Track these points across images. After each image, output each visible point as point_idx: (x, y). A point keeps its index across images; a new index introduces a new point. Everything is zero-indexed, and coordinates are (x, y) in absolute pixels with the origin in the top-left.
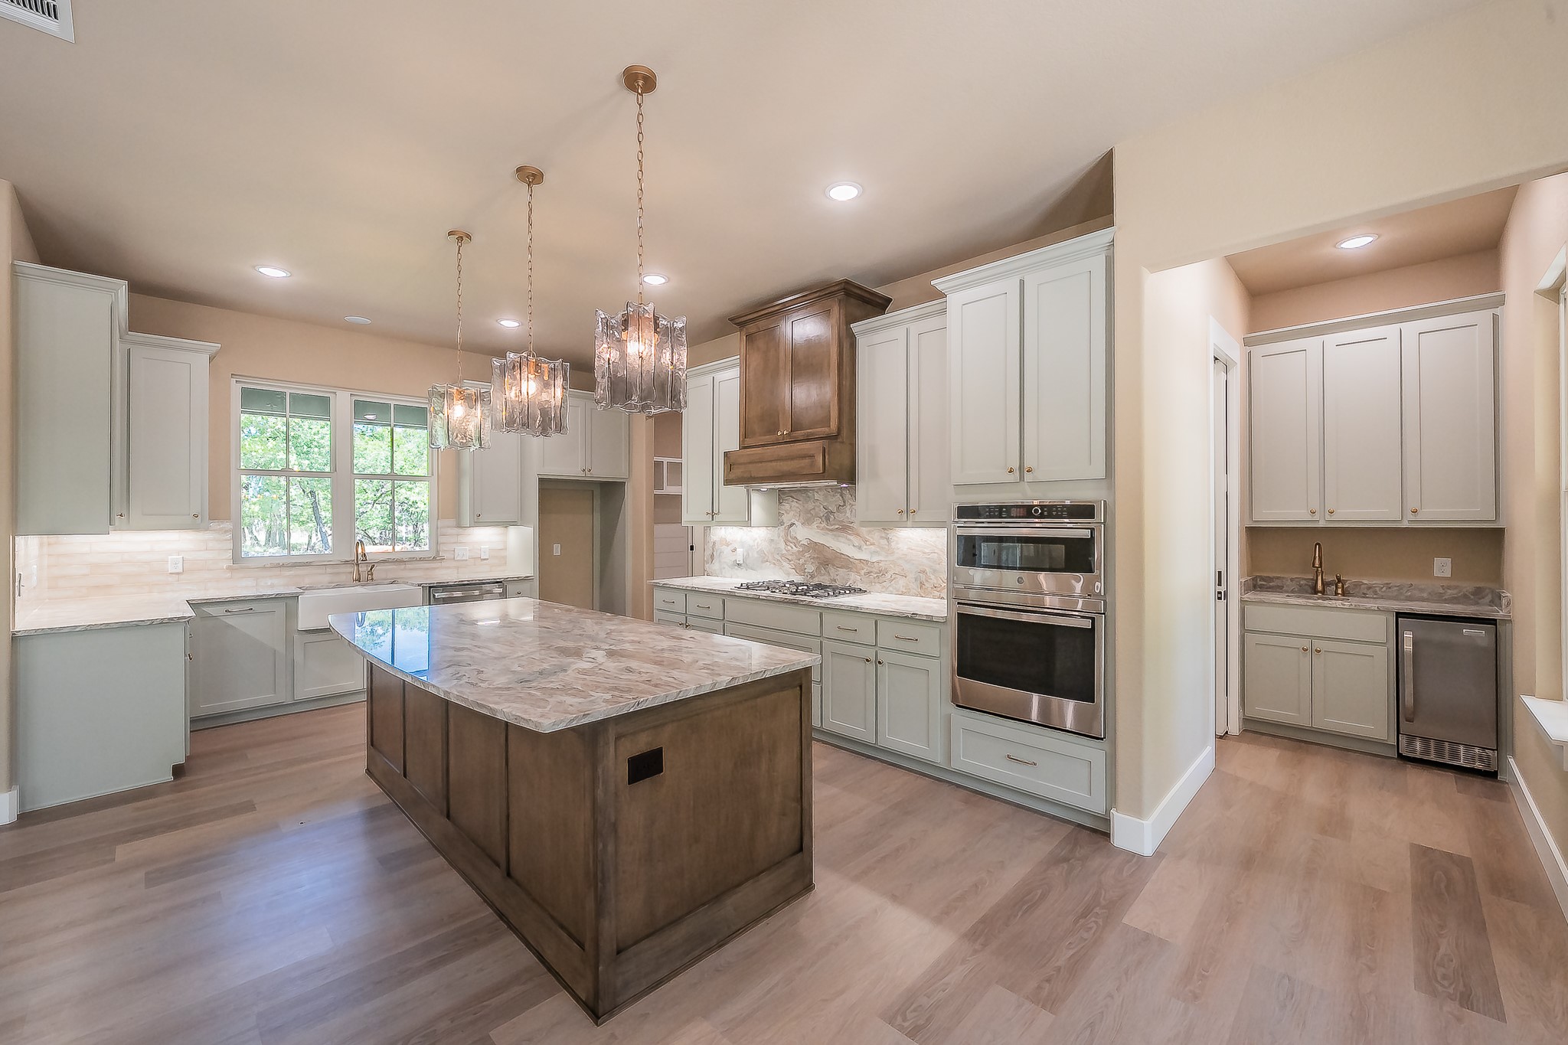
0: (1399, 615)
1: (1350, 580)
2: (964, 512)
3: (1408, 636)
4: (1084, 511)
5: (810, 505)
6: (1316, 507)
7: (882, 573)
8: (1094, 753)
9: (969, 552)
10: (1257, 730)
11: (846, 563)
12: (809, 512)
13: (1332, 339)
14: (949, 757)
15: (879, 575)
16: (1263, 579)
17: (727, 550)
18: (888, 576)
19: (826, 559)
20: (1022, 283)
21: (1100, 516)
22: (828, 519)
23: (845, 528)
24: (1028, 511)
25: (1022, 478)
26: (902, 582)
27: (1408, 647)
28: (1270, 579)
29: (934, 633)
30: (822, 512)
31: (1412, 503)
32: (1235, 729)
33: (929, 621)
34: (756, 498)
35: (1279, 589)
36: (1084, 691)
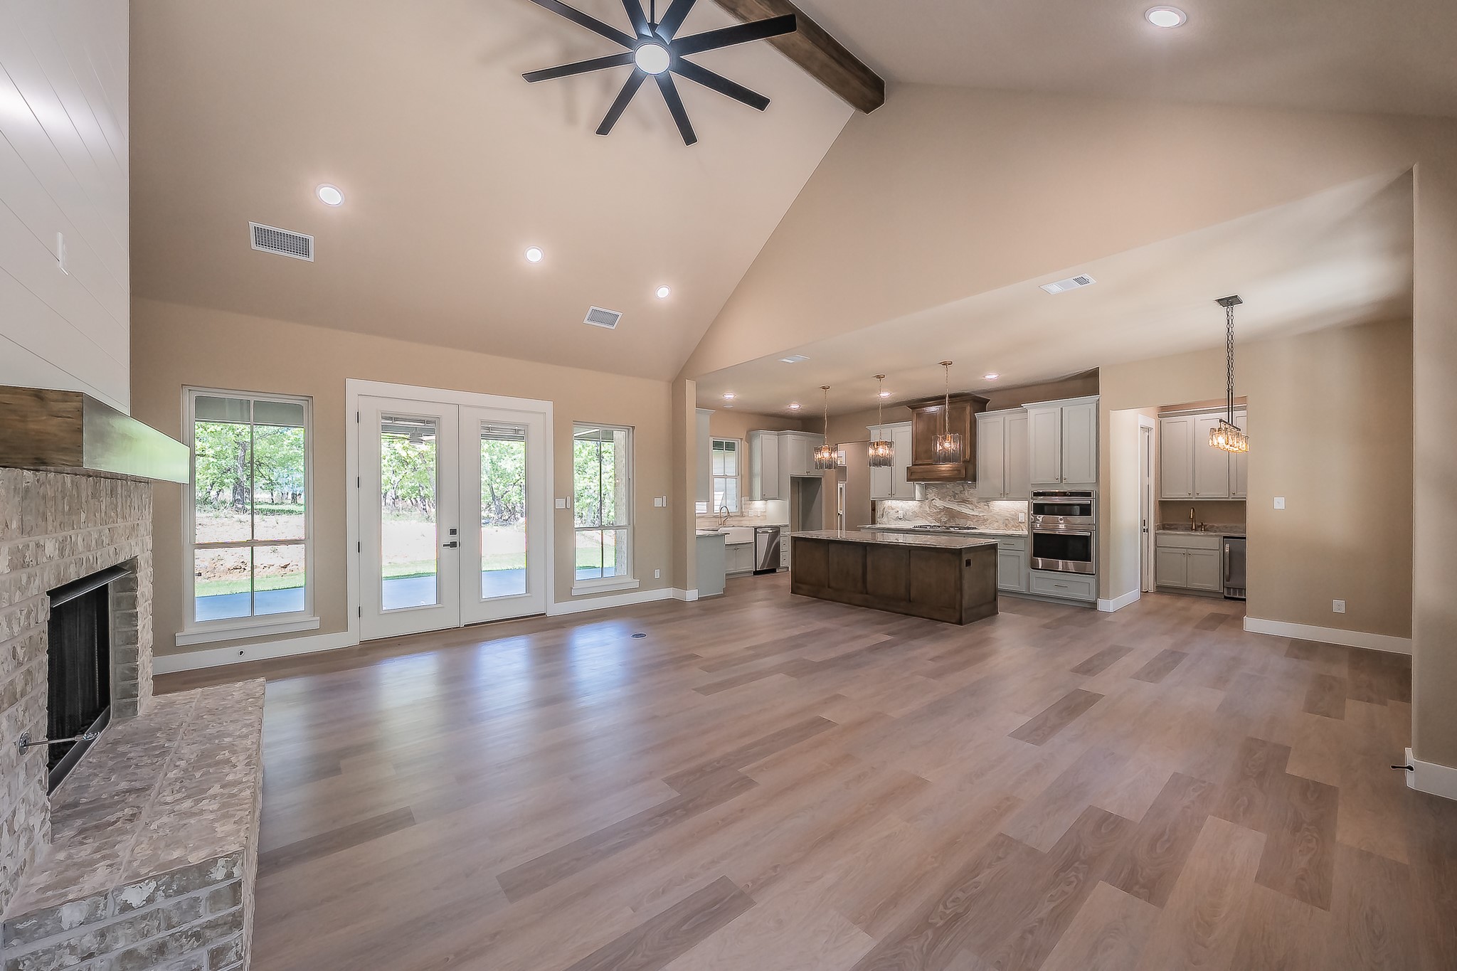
0: (1224, 537)
1: (1209, 524)
2: (1037, 494)
3: (1227, 546)
4: (1088, 494)
5: (945, 490)
6: (1191, 492)
7: (985, 520)
8: (1091, 580)
9: (1038, 509)
10: (1161, 589)
11: (966, 517)
12: (944, 493)
13: (1198, 417)
14: (1029, 588)
15: (984, 521)
16: (1168, 525)
17: (892, 512)
18: (988, 522)
19: (951, 514)
20: (1062, 409)
21: (1094, 495)
22: (954, 497)
23: (964, 501)
24: (1064, 494)
25: (1062, 482)
26: (996, 524)
27: (1227, 551)
28: (1172, 525)
29: (1021, 542)
30: (951, 493)
31: (1233, 489)
32: (1151, 589)
33: (1020, 536)
34: (917, 487)
35: (1176, 529)
36: (1087, 558)
